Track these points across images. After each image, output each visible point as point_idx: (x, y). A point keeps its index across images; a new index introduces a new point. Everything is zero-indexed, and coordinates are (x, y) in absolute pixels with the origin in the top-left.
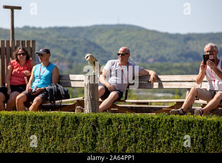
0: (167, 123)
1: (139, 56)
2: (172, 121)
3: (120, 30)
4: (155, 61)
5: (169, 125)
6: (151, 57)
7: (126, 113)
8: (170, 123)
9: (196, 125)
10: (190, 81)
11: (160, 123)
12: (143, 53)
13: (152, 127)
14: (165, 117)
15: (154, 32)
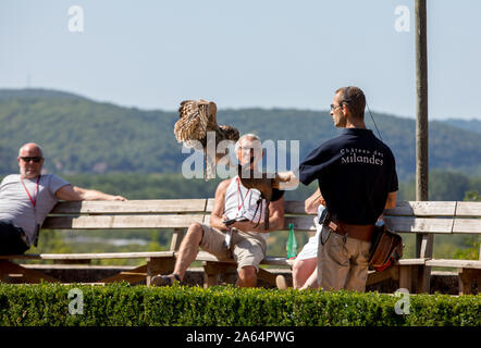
0: (130, 304)
1: (74, 159)
2: (141, 299)
3: (34, 101)
4: (110, 168)
5: (133, 307)
6: (100, 160)
7: (39, 282)
8: (136, 303)
9: (190, 307)
10: (179, 213)
11: (113, 303)
12: (83, 152)
13: (96, 312)
14: (126, 289)
15: (108, 106)
